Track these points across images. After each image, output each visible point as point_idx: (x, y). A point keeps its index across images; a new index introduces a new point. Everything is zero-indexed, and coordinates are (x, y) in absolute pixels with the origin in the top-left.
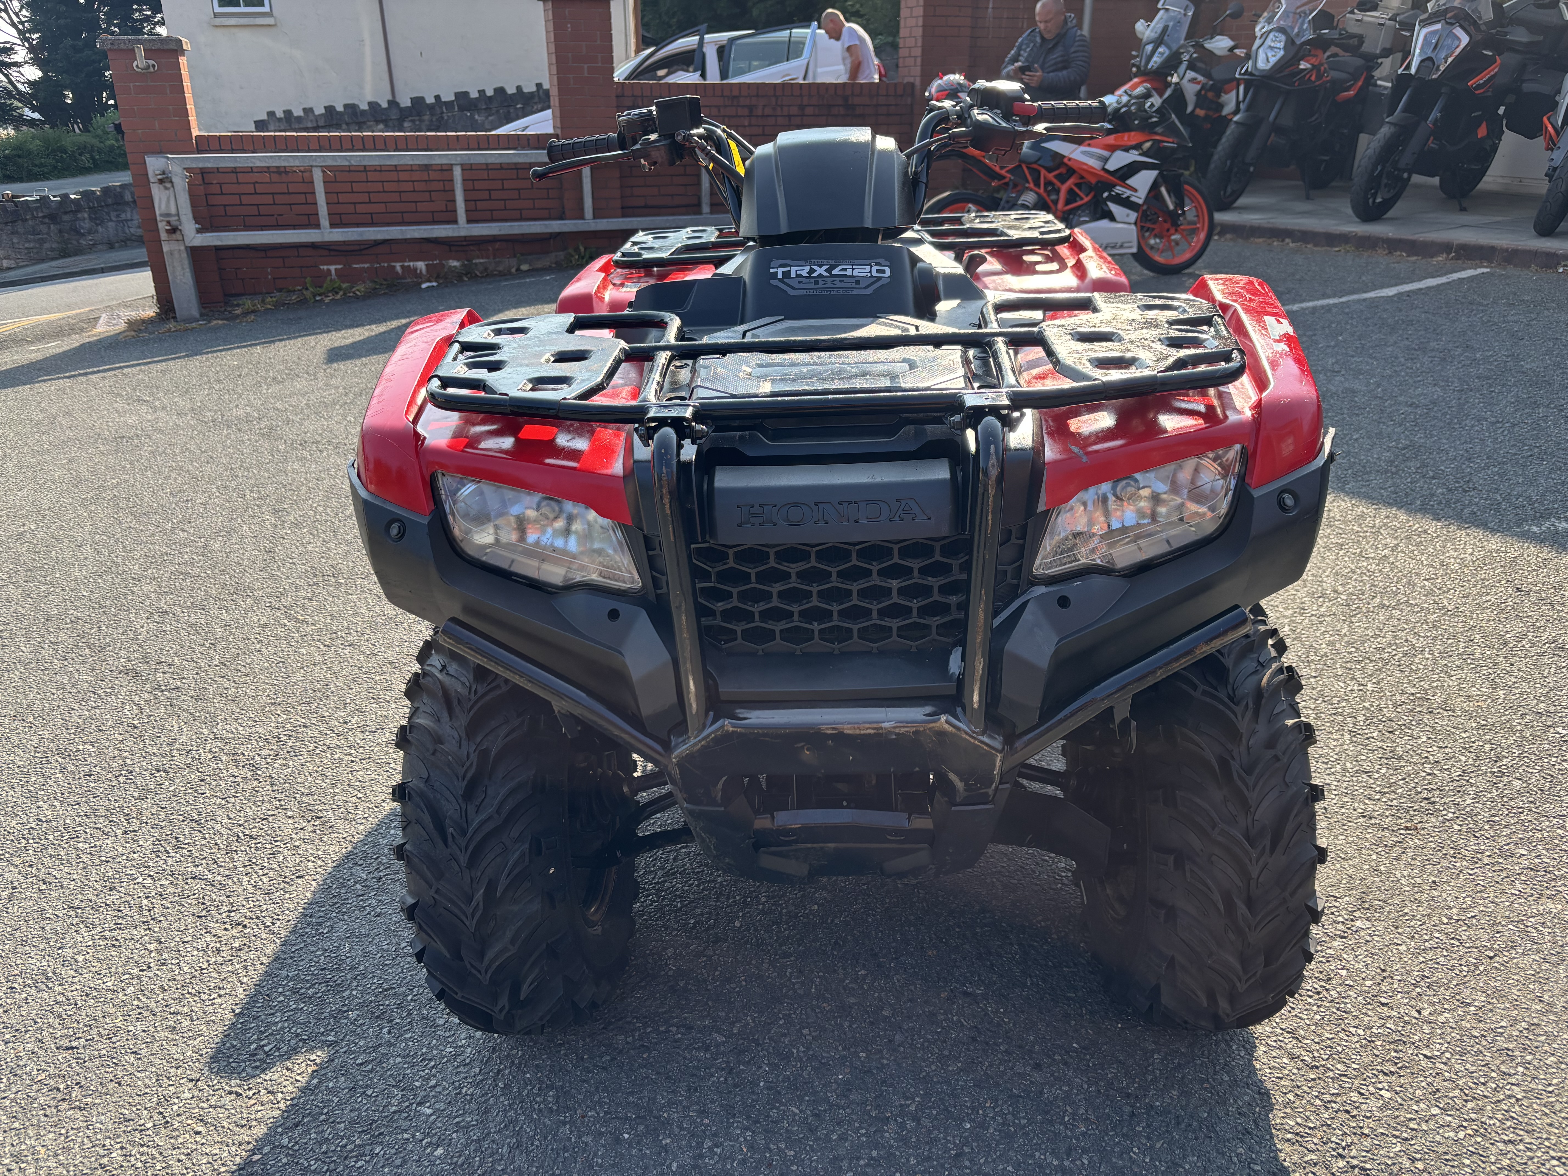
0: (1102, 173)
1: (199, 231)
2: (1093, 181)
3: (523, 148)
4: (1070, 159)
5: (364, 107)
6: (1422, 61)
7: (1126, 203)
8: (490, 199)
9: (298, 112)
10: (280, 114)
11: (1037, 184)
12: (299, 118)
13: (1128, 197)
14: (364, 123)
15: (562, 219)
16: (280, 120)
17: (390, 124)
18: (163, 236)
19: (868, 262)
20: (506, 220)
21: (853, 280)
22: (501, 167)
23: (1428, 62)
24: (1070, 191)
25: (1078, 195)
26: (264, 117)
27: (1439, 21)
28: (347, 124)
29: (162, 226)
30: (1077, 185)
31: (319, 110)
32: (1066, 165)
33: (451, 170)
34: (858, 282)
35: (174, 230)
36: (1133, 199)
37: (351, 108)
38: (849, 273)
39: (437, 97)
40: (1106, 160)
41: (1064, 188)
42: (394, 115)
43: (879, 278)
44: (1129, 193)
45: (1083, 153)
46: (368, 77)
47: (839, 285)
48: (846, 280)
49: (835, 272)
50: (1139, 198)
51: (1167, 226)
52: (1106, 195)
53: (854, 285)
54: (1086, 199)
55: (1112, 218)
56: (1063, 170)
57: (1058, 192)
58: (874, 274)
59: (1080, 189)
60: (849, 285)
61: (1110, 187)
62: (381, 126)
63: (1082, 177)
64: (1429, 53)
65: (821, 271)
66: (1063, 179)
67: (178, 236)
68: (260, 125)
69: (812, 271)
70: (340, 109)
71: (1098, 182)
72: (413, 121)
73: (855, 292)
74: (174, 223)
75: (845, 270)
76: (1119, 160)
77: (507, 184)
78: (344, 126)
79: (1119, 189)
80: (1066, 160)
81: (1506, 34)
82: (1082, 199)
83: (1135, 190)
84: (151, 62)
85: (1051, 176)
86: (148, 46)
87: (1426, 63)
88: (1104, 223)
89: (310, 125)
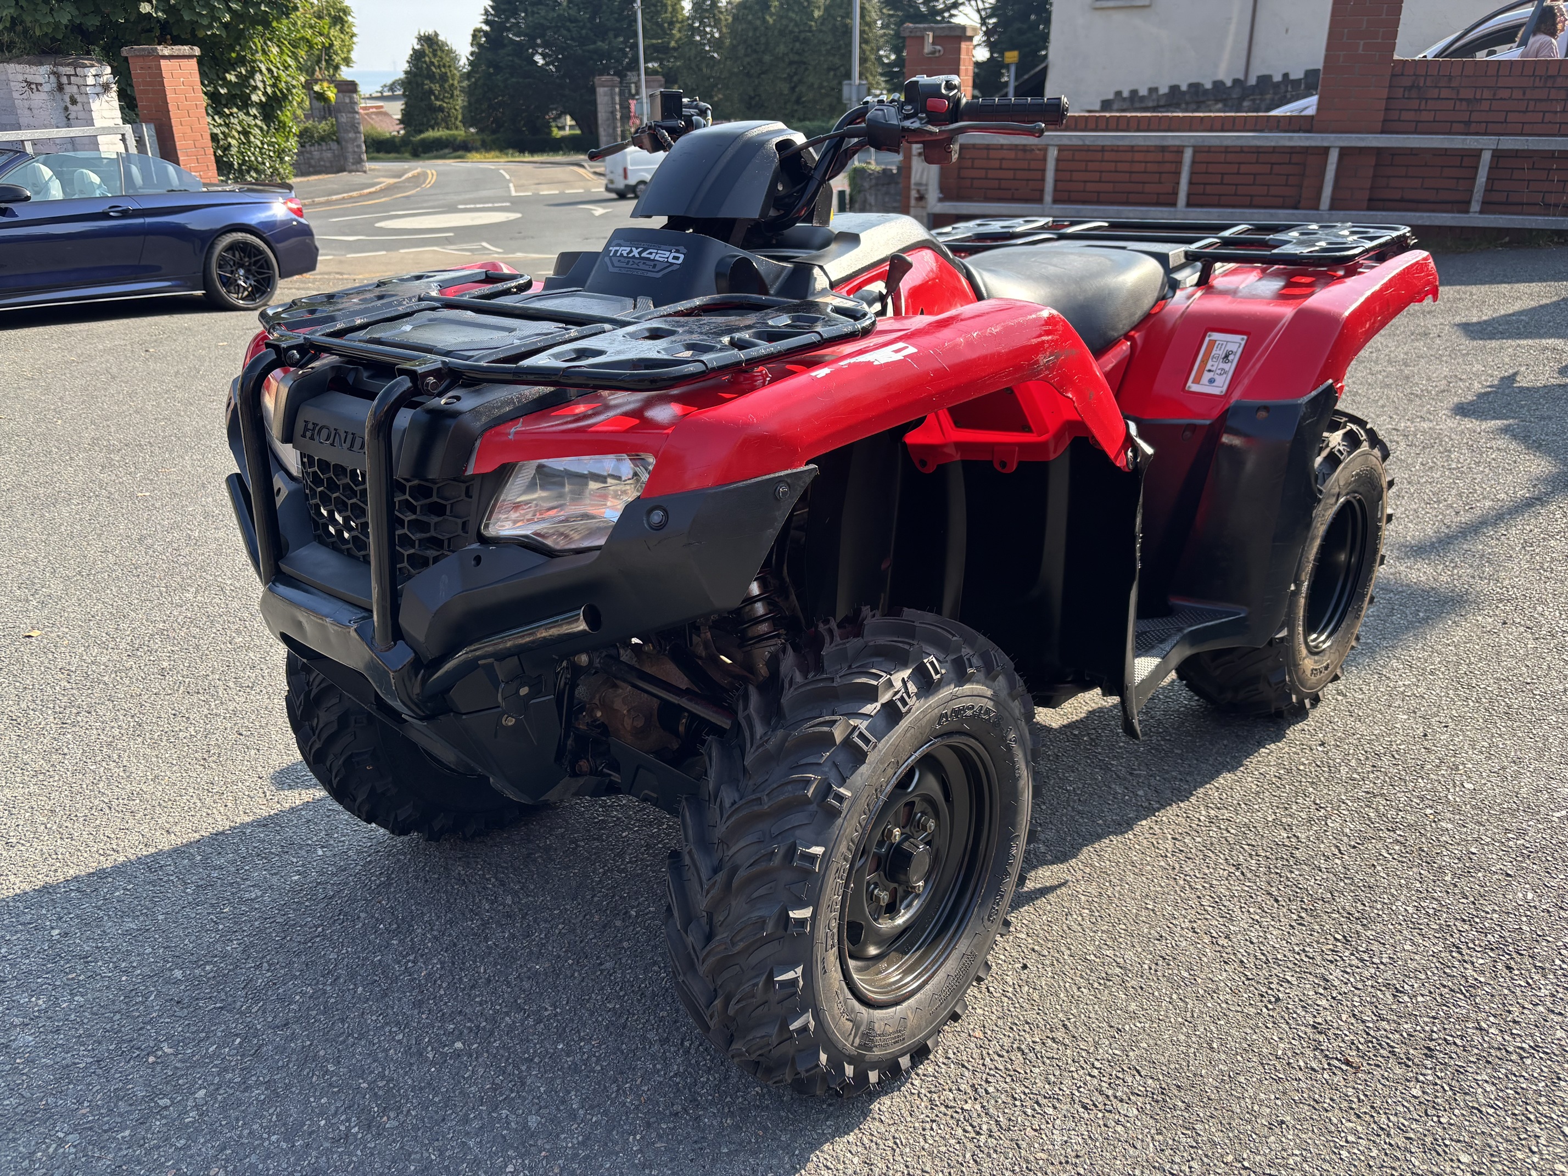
1: (940, 200)
3: (1271, 131)
5: (1208, 86)
8: (1222, 184)
9: (1143, 92)
10: (1126, 94)
12: (1143, 97)
14: (1203, 102)
15: (1296, 208)
16: (1124, 99)
17: (1230, 103)
18: (913, 202)
19: (669, 248)
20: (1234, 206)
21: (652, 263)
22: (1241, 150)
26: (1111, 96)
28: (1187, 103)
29: (914, 194)
31: (1164, 90)
33: (1182, 152)
34: (655, 266)
35: (921, 198)
37: (1195, 87)
38: (652, 257)
39: (1286, 75)
42: (1235, 94)
43: (672, 264)
46: (1226, 56)
47: (642, 266)
48: (648, 262)
49: (644, 255)
53: (651, 269)
58: (670, 260)
60: (647, 268)
62: (1220, 106)
65: (636, 252)
67: (922, 203)
68: (1106, 105)
69: (631, 251)
70: (1184, 88)
72: (1253, 100)
73: (650, 274)
74: (922, 192)
75: (651, 253)
77: (1244, 169)
78: (1183, 106)
84: (938, 48)
86: (938, 33)
89: (1151, 104)
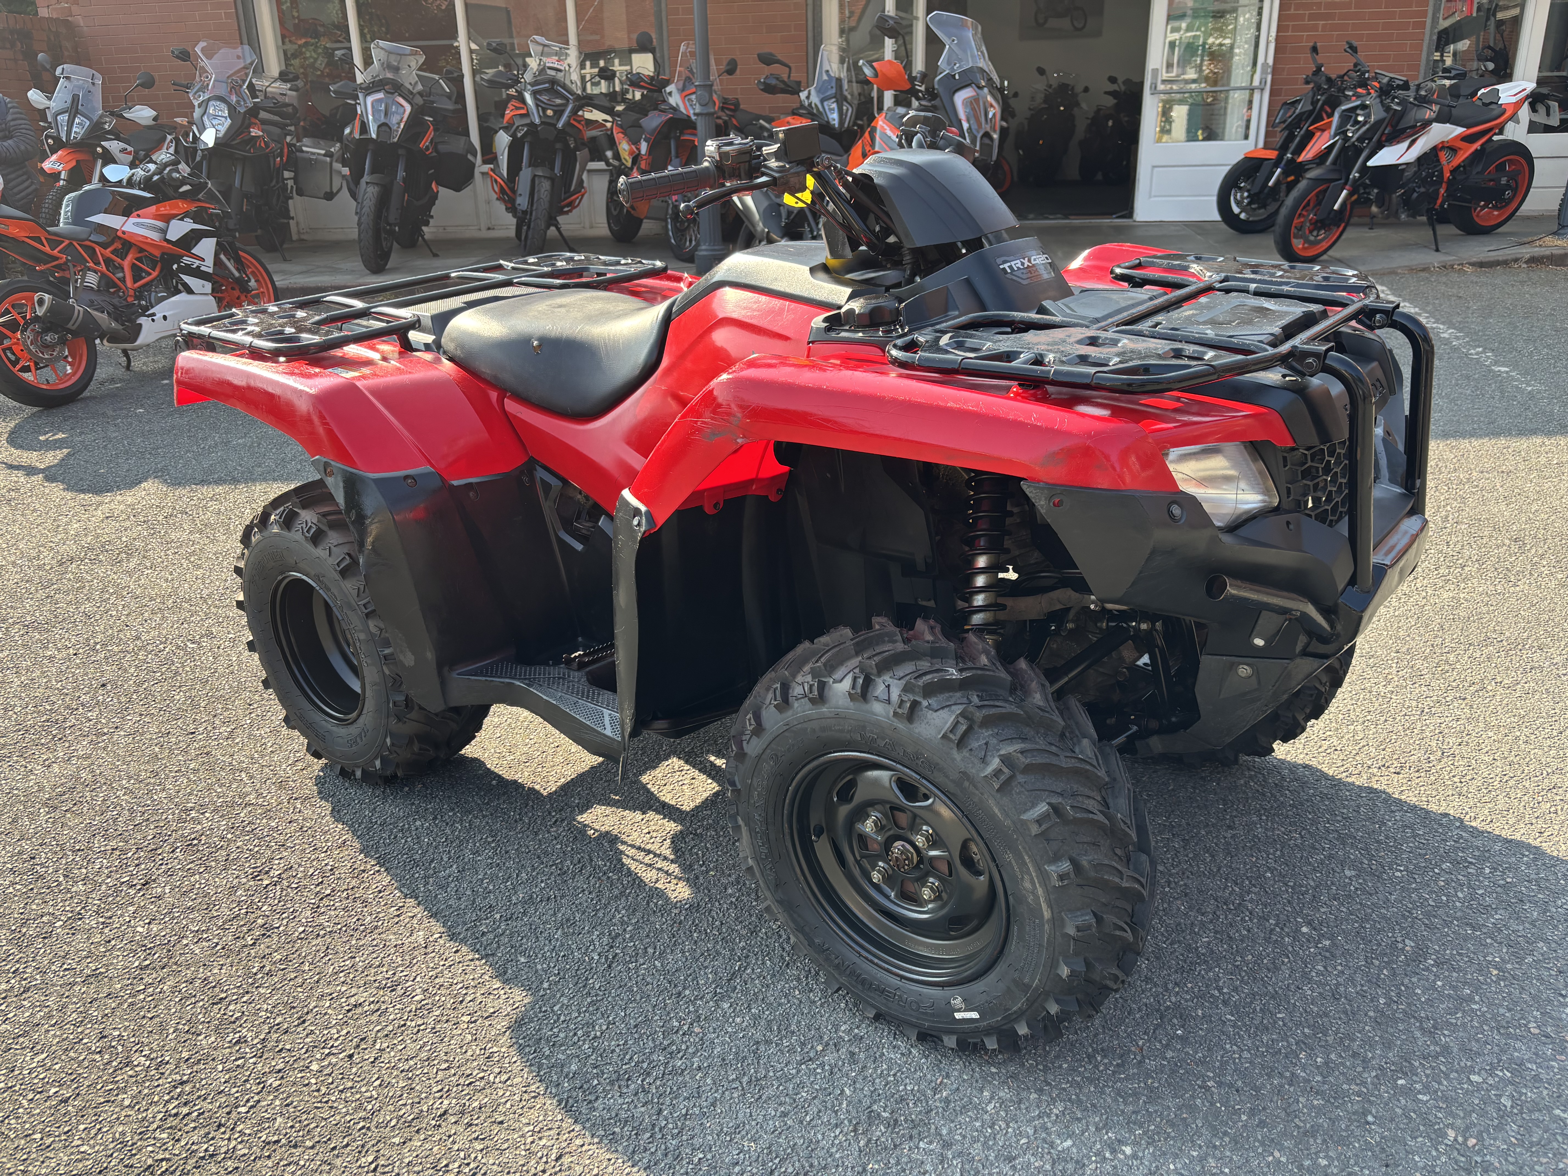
0: (165, 244)
2: (157, 253)
4: (124, 232)
6: (379, 127)
7: (198, 273)
11: (97, 263)
13: (198, 267)
23: (383, 127)
24: (134, 267)
25: (142, 270)
27: (379, 91)
30: (137, 259)
32: (120, 238)
36: (203, 268)
40: (164, 232)
41: (126, 264)
44: (197, 263)
45: (137, 224)
50: (208, 266)
51: (236, 293)
52: (175, 267)
54: (155, 274)
55: (190, 291)
56: (117, 245)
57: (122, 269)
59: (142, 263)
61: (177, 259)
63: (141, 250)
64: (383, 120)
66: (122, 253)
71: (163, 254)
76: (178, 229)
79: (187, 260)
80: (119, 234)
81: (433, 102)
82: (150, 274)
83: (203, 260)
85: (108, 252)
87: (383, 128)
88: (183, 297)
